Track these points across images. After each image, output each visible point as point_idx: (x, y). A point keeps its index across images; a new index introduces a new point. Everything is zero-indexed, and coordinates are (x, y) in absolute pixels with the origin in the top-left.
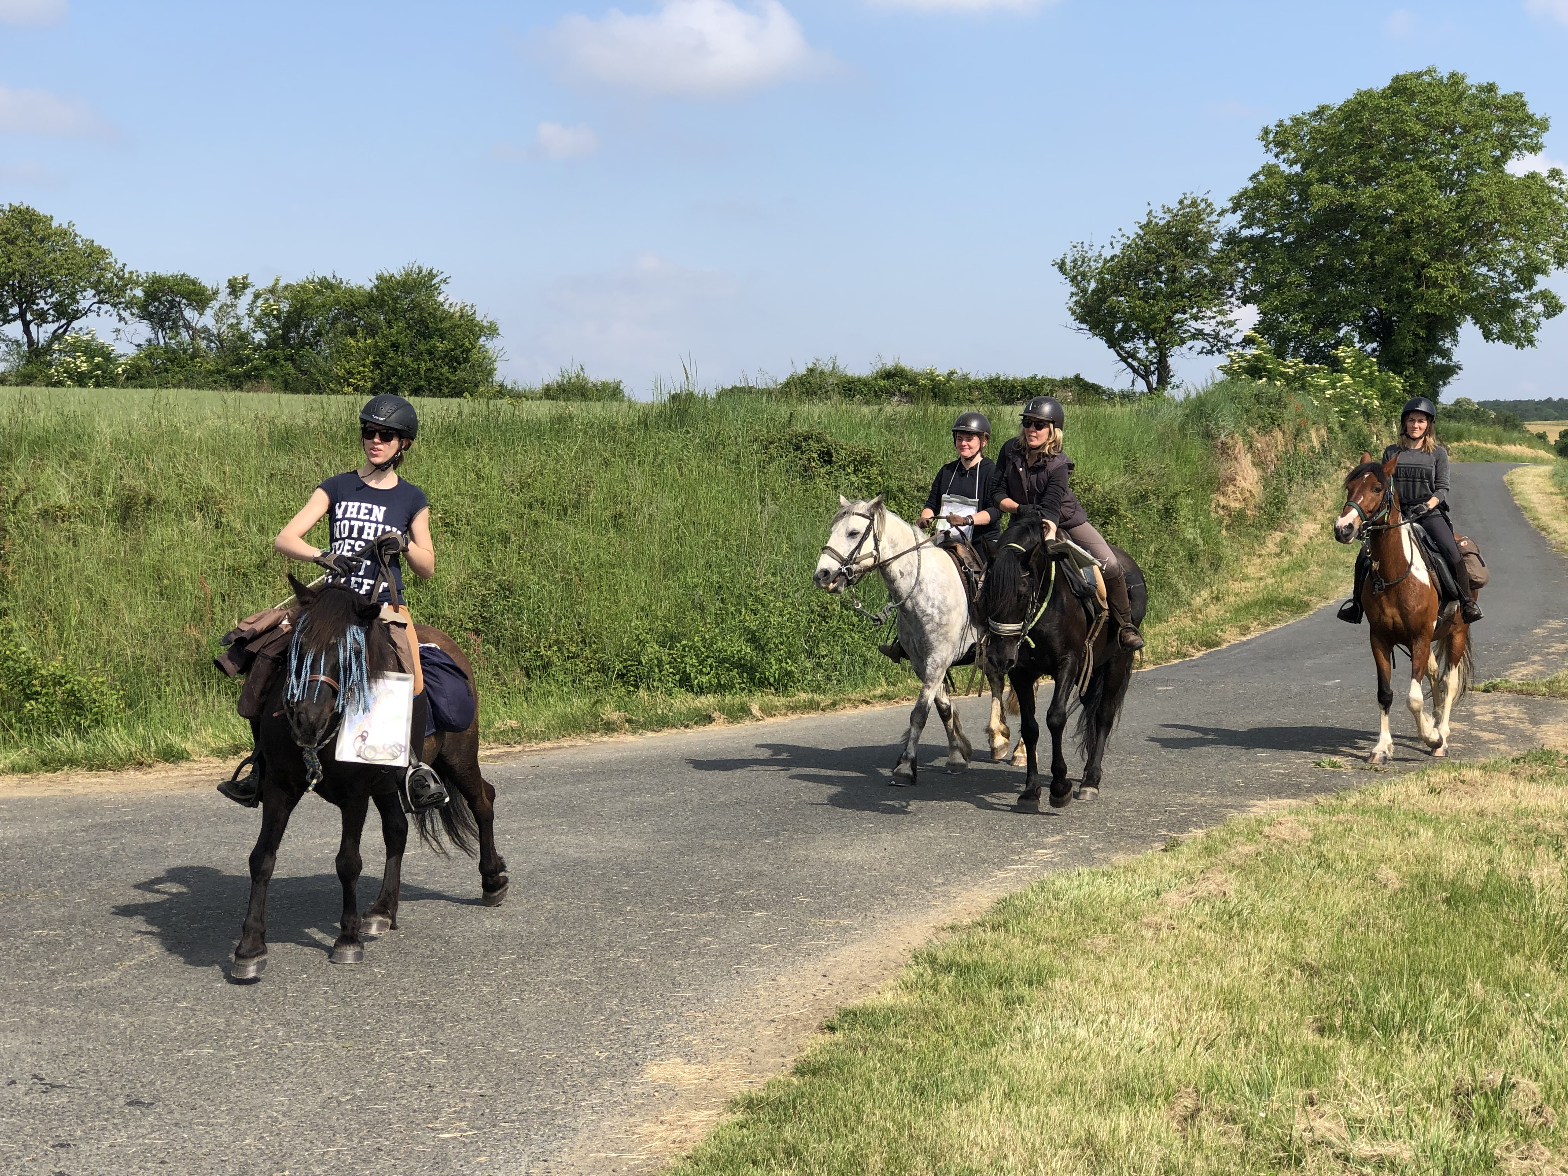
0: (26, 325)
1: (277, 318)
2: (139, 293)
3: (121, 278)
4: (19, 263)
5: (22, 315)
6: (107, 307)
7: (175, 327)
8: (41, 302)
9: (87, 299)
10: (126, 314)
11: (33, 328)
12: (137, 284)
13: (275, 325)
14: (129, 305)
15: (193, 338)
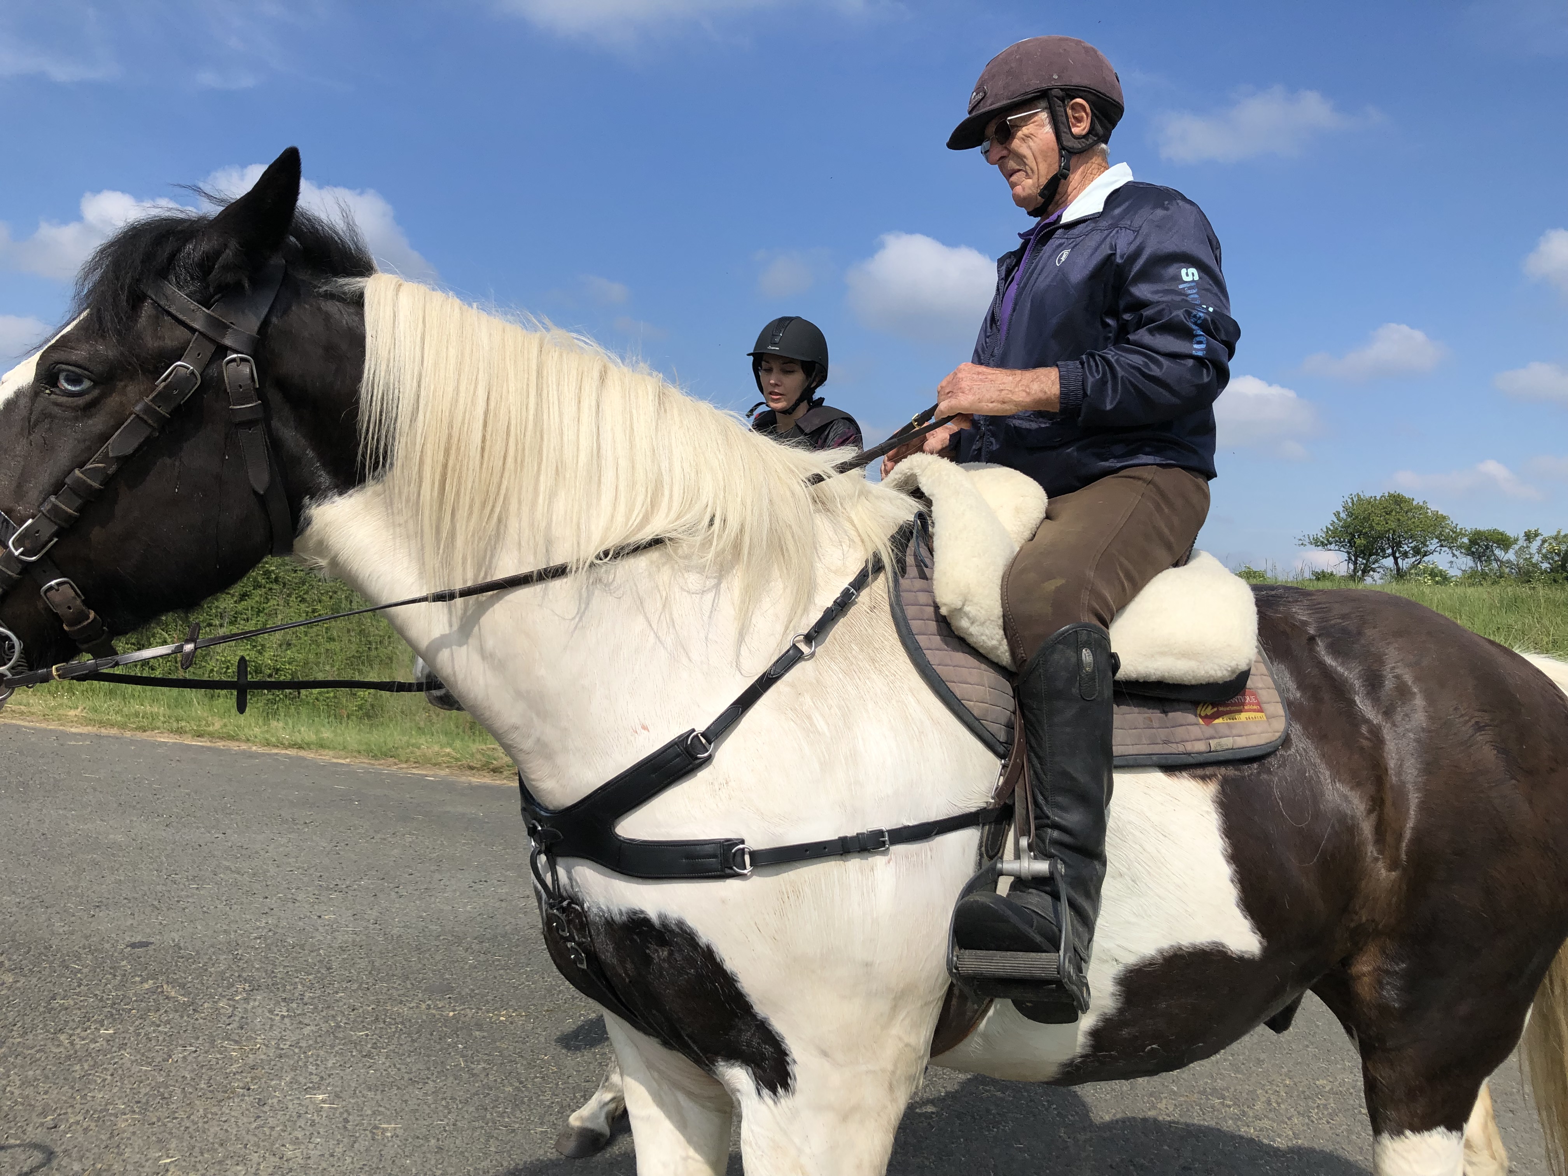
0: (1396, 559)
1: (1558, 554)
2: (1466, 540)
3: (1454, 532)
4: (1393, 525)
5: (1393, 554)
6: (1446, 549)
7: (1488, 560)
8: (1405, 547)
9: (1433, 544)
10: (1457, 553)
11: (1400, 561)
12: (1465, 535)
13: (1557, 558)
14: (1460, 547)
15: (1500, 567)
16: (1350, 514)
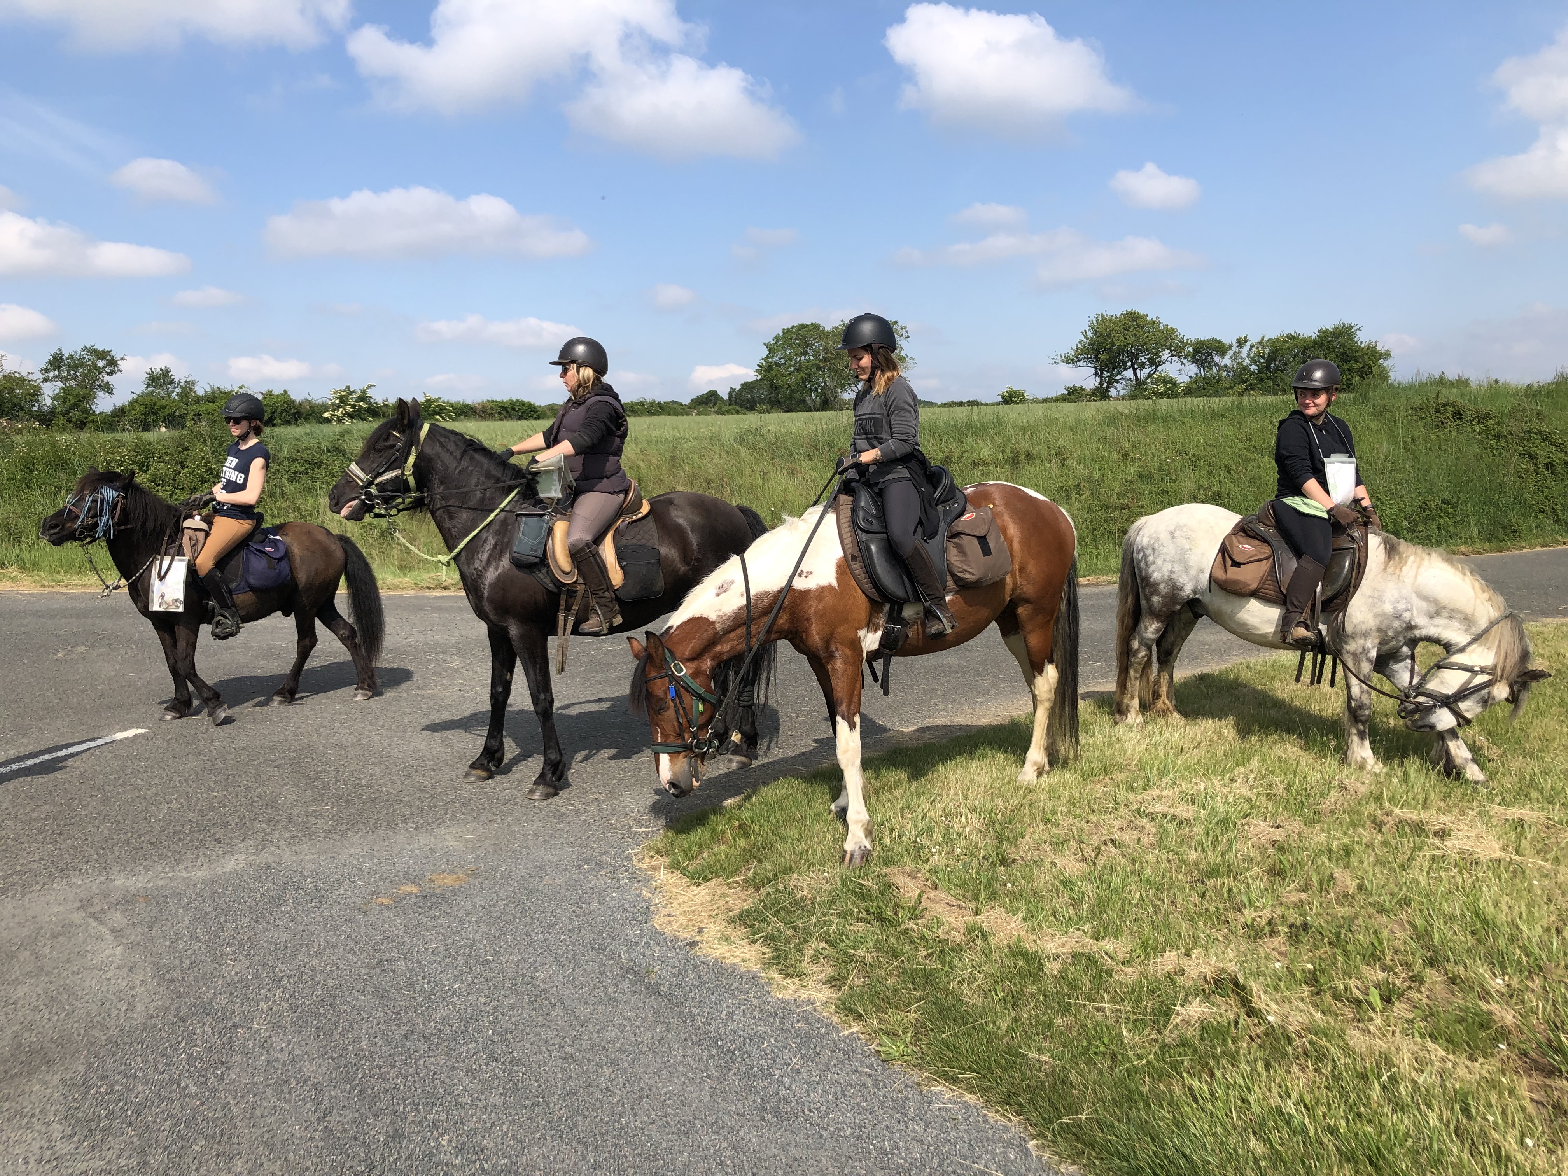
0: (1135, 370)
1: (1263, 357)
2: (1191, 349)
3: (1182, 343)
4: (1131, 340)
5: (1132, 366)
6: (1175, 358)
7: (1209, 366)
8: (1142, 359)
9: (1165, 354)
10: (1185, 361)
11: (1138, 371)
12: (1190, 345)
13: (1262, 360)
14: (1186, 357)
15: (1219, 371)
16: (1095, 332)
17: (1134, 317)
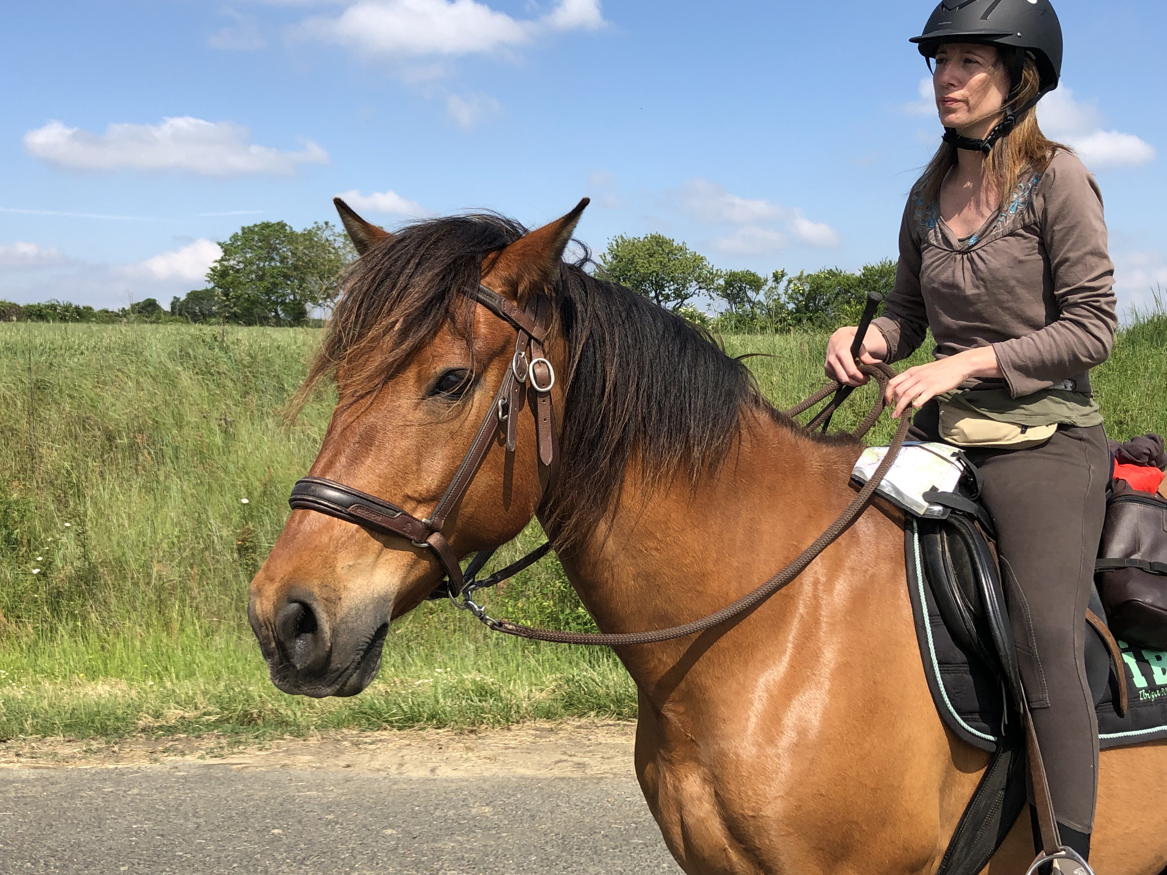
1: (802, 295)
2: (722, 282)
3: (712, 274)
6: (704, 291)
7: (742, 301)
9: (692, 287)
10: (714, 295)
12: (721, 277)
13: (801, 298)
14: (716, 289)
15: (752, 308)
16: (615, 257)
17: (659, 241)
